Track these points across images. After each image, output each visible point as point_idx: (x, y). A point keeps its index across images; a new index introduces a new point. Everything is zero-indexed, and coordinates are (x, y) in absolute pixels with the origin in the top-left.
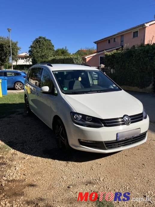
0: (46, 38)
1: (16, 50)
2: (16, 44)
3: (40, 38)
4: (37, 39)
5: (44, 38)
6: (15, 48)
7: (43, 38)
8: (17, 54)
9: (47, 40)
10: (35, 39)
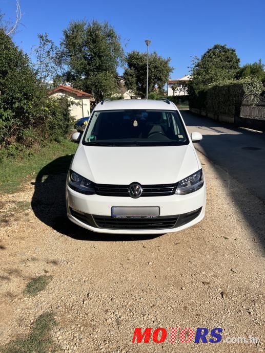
0: (227, 47)
1: (166, 72)
2: (166, 63)
3: (216, 47)
4: (211, 50)
5: (223, 47)
6: (163, 68)
7: (221, 46)
8: (167, 79)
9: (228, 50)
10: (207, 51)
